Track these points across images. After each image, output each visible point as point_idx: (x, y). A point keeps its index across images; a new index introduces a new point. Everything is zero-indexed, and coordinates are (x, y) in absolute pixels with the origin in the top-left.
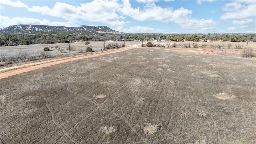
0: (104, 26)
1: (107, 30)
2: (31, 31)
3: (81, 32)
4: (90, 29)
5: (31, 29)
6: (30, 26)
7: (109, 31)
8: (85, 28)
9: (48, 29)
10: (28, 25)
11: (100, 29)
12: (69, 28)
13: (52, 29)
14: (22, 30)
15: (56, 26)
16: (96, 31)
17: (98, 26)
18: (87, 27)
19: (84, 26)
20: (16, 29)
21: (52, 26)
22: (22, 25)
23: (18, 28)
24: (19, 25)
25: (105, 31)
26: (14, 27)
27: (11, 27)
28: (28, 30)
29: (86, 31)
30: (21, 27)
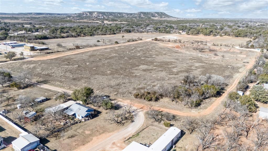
0: (160, 12)
1: (163, 16)
2: (96, 17)
3: (138, 18)
4: (147, 15)
5: (96, 16)
6: (96, 13)
7: (164, 18)
8: (142, 15)
9: (110, 16)
10: (94, 12)
11: (156, 15)
12: (128, 14)
13: (114, 16)
14: (89, 16)
15: (117, 12)
16: (152, 18)
17: (155, 12)
18: (144, 13)
19: (141, 12)
20: (85, 16)
21: (113, 13)
22: (90, 12)
23: (86, 14)
24: (87, 12)
25: (161, 17)
26: (83, 14)
27: (81, 13)
28: (94, 16)
29: (142, 18)
30: (89, 14)
